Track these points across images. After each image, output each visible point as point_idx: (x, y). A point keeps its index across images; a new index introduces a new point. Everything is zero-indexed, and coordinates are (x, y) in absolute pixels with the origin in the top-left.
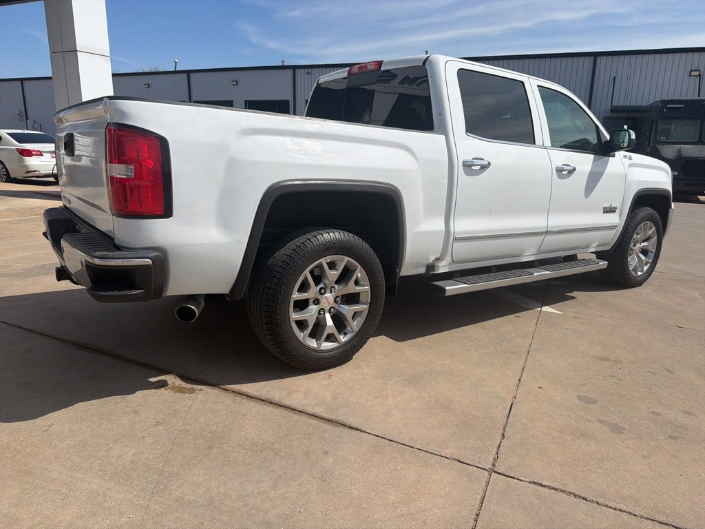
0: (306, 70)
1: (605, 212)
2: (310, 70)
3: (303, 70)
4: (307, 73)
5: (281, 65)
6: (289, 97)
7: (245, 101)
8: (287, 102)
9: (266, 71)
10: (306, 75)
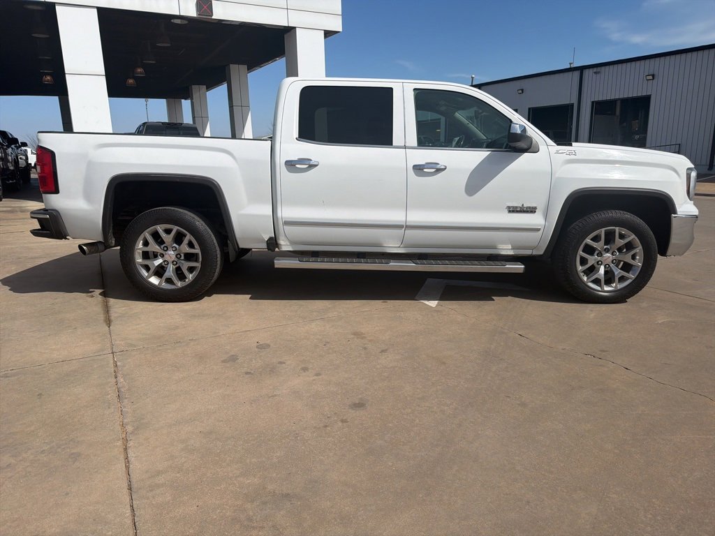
0: (595, 70)
1: (510, 212)
2: (599, 69)
3: (591, 70)
4: (595, 73)
5: (569, 67)
6: (574, 101)
7: (529, 109)
8: (572, 105)
9: (552, 76)
10: (594, 75)
